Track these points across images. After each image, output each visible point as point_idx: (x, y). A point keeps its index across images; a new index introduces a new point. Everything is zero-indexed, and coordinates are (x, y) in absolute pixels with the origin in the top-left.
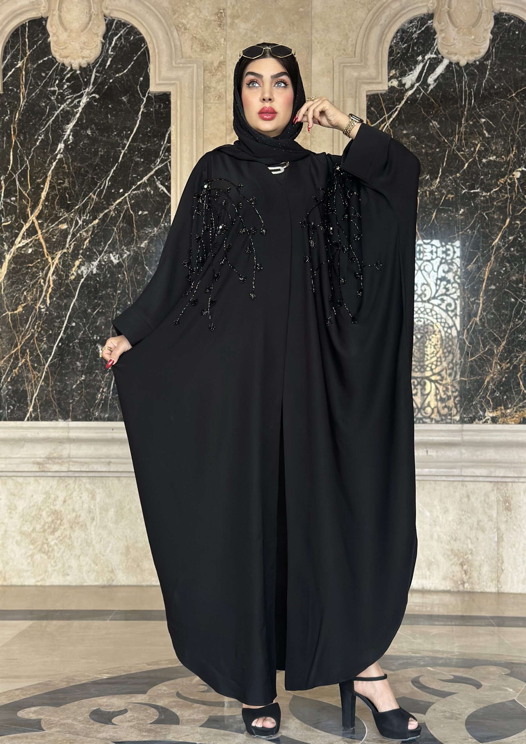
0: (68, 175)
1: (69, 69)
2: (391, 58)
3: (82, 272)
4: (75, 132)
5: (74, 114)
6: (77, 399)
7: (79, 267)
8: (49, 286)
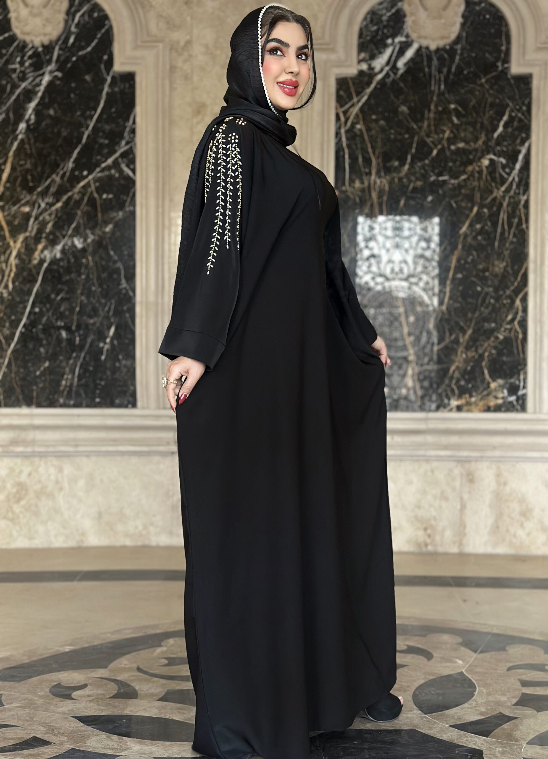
0: (30, 156)
1: (30, 46)
2: (362, 40)
3: (45, 256)
4: (37, 111)
5: (36, 93)
6: (41, 385)
7: (42, 251)
8: (11, 270)
